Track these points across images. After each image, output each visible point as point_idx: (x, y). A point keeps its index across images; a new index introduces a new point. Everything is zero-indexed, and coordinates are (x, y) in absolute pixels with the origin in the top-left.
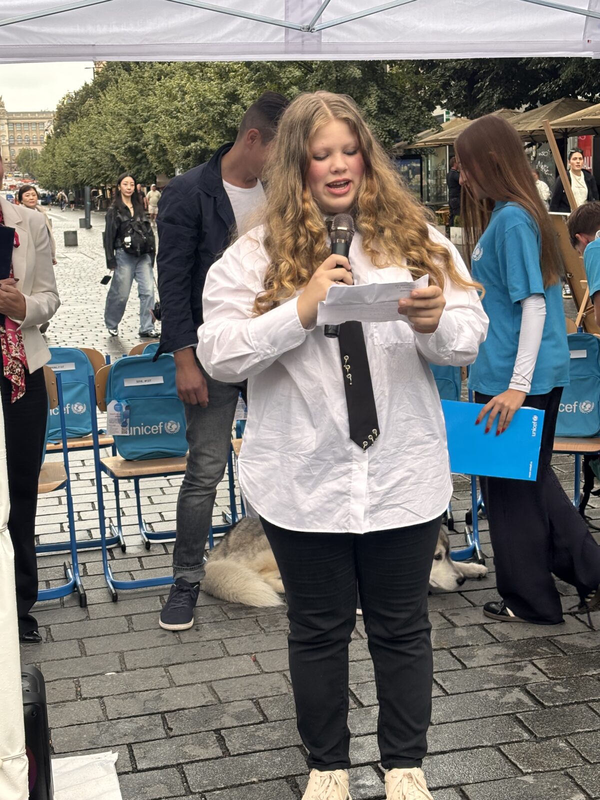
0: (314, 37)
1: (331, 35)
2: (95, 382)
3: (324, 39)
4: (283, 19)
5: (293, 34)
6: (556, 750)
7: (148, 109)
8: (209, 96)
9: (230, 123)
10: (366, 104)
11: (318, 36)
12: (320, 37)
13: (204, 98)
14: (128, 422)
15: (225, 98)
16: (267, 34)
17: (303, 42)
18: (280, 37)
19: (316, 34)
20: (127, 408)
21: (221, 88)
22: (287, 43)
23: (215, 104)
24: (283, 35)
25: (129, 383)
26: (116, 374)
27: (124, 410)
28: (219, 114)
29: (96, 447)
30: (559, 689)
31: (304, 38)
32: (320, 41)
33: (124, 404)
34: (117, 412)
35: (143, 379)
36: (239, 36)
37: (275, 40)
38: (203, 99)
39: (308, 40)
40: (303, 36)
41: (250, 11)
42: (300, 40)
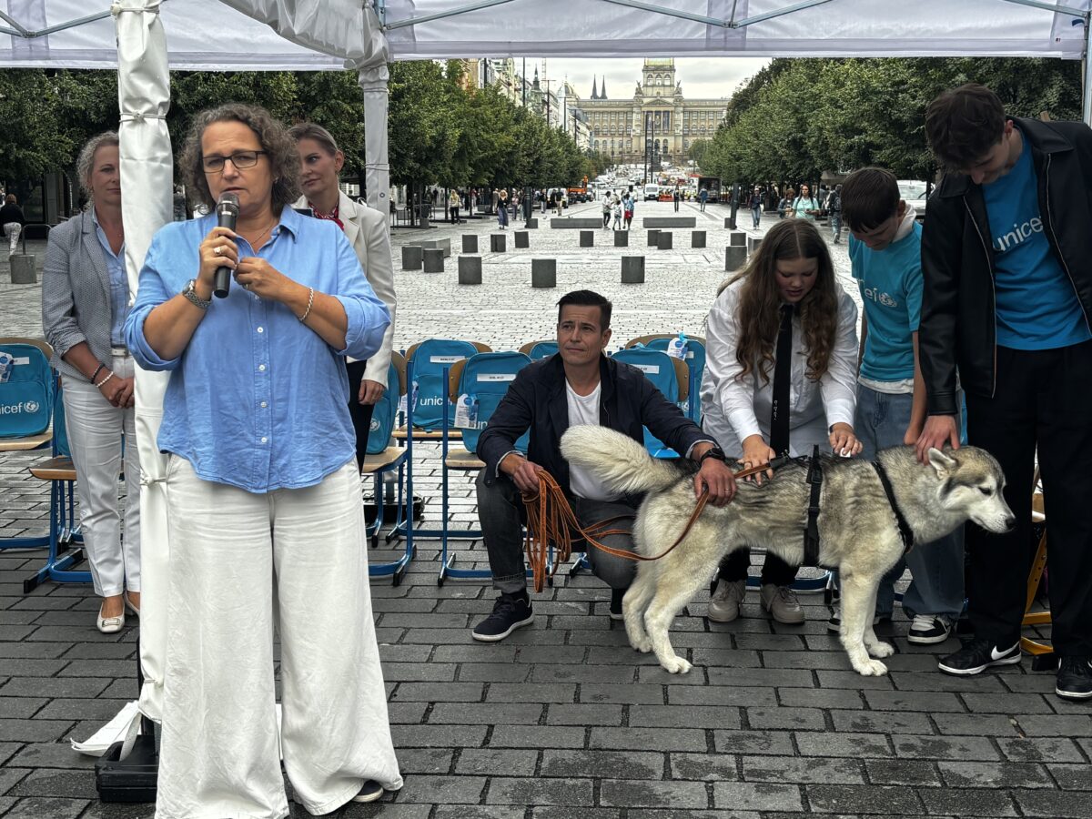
0: (738, 33)
1: (758, 31)
2: (450, 374)
3: (749, 35)
4: (706, 15)
5: (715, 30)
7: (815, 97)
8: (874, 83)
9: (895, 114)
10: (1045, 96)
11: (743, 33)
12: (745, 32)
13: (868, 86)
14: (476, 416)
15: (892, 86)
16: (688, 29)
17: (726, 38)
18: (702, 33)
19: (741, 29)
20: (477, 402)
21: (889, 74)
22: (708, 39)
23: (880, 92)
24: (705, 31)
25: (482, 378)
26: (470, 369)
27: (473, 403)
28: (883, 103)
29: (445, 439)
31: (728, 34)
32: (744, 39)
33: (473, 399)
34: (465, 406)
35: (496, 376)
36: (657, 32)
37: (696, 36)
38: (867, 88)
39: (731, 36)
40: (725, 32)
41: (671, 7)
42: (722, 36)
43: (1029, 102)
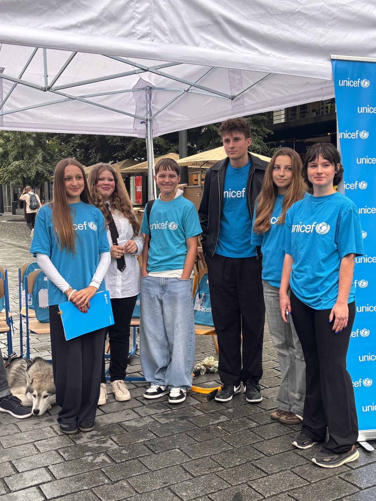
1: (9, 118)
6: (122, 487)
10: (36, 157)
12: (2, 118)
30: (124, 452)
43: (29, 159)
